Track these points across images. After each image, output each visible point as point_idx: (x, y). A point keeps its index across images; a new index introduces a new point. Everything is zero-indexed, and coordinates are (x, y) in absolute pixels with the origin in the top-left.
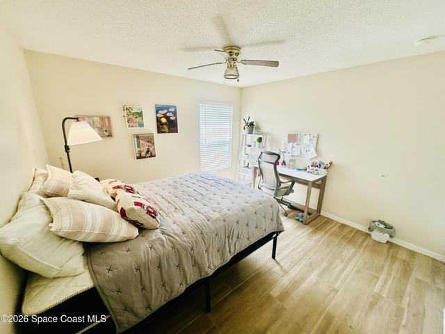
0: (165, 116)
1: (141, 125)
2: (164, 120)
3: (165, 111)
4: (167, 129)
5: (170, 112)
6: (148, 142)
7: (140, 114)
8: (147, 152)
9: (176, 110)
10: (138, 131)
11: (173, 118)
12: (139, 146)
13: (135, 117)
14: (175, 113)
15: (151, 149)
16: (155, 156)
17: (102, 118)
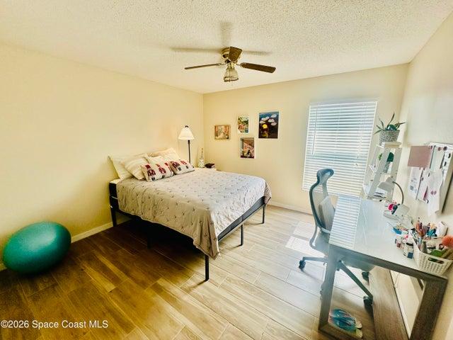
0: (267, 122)
1: (247, 131)
2: (265, 126)
3: (268, 118)
4: (267, 135)
5: (271, 118)
6: (250, 145)
7: (247, 122)
8: (248, 153)
9: (278, 116)
10: (245, 135)
11: (274, 124)
12: (243, 148)
13: (243, 124)
14: (276, 120)
15: (251, 151)
16: (253, 157)
17: (226, 127)
